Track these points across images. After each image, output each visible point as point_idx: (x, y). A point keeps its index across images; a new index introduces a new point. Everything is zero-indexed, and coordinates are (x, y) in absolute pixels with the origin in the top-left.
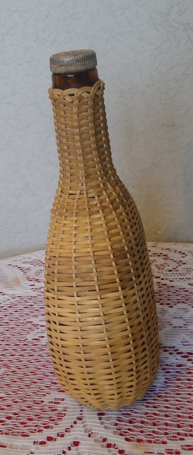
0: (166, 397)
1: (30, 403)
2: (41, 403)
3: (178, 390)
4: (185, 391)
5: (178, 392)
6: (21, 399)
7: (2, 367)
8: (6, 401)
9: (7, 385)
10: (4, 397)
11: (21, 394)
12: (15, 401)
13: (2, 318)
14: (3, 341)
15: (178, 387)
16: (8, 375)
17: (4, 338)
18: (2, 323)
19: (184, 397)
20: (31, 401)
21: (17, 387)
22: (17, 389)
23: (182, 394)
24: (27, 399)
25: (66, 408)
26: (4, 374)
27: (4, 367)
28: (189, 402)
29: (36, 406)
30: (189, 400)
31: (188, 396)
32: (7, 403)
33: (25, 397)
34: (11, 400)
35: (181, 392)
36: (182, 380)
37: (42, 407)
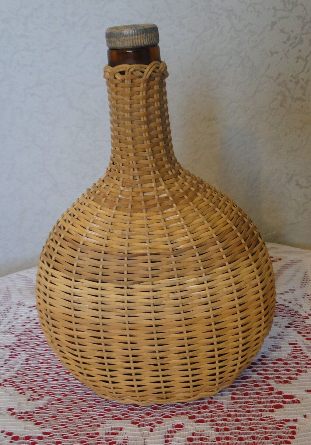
0: (236, 415)
1: (84, 437)
2: (96, 436)
3: (248, 407)
4: (256, 407)
5: (248, 409)
6: (72, 433)
7: (45, 395)
8: (54, 437)
9: (53, 417)
10: (52, 432)
11: (70, 426)
12: (64, 436)
13: (38, 336)
14: (42, 363)
15: (247, 402)
16: (52, 404)
17: (43, 360)
18: (39, 342)
19: (255, 414)
20: (84, 435)
21: (65, 419)
22: (66, 420)
23: (253, 411)
24: (80, 433)
25: (127, 440)
26: (48, 404)
27: (47, 395)
28: (262, 420)
29: (91, 440)
30: (262, 417)
31: (260, 413)
32: (56, 440)
33: (77, 430)
34: (60, 435)
35: (251, 409)
36: (250, 394)
37: (98, 441)
